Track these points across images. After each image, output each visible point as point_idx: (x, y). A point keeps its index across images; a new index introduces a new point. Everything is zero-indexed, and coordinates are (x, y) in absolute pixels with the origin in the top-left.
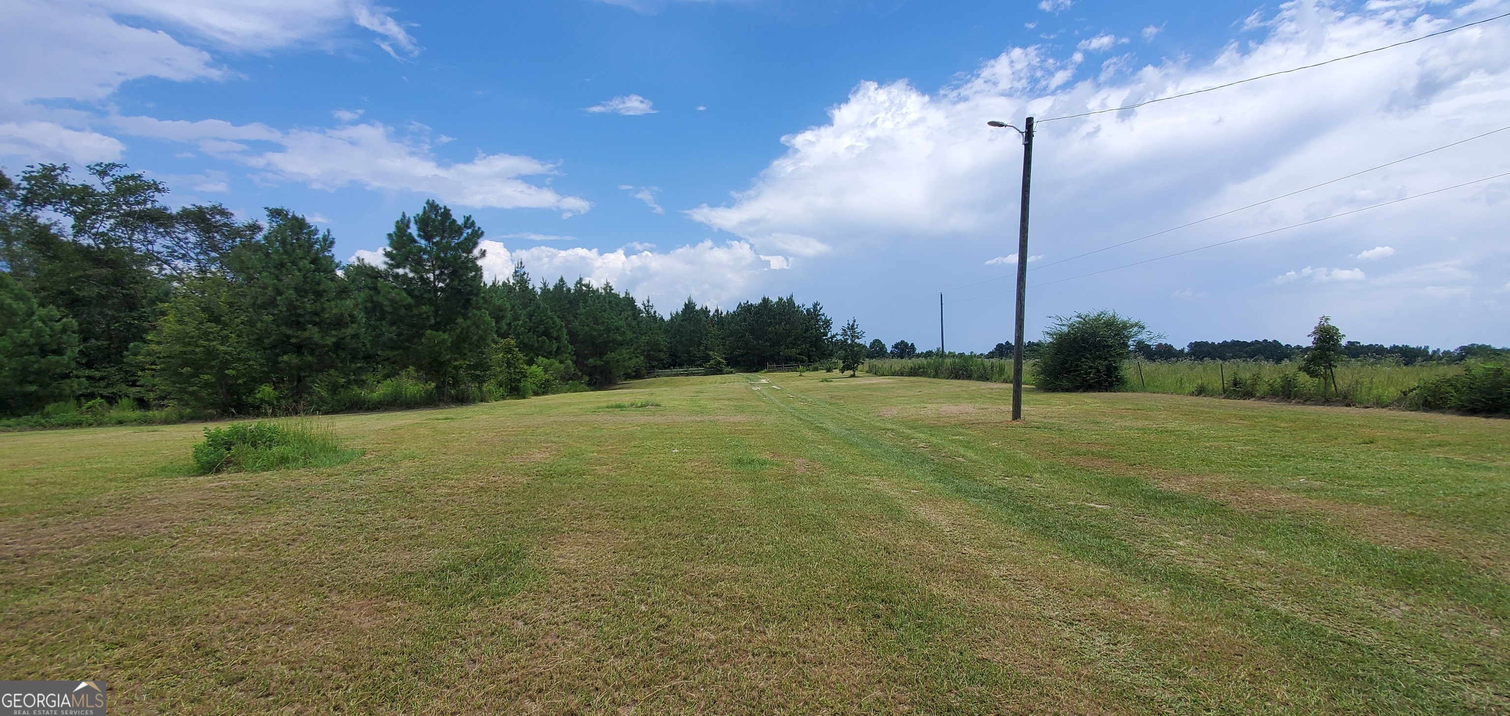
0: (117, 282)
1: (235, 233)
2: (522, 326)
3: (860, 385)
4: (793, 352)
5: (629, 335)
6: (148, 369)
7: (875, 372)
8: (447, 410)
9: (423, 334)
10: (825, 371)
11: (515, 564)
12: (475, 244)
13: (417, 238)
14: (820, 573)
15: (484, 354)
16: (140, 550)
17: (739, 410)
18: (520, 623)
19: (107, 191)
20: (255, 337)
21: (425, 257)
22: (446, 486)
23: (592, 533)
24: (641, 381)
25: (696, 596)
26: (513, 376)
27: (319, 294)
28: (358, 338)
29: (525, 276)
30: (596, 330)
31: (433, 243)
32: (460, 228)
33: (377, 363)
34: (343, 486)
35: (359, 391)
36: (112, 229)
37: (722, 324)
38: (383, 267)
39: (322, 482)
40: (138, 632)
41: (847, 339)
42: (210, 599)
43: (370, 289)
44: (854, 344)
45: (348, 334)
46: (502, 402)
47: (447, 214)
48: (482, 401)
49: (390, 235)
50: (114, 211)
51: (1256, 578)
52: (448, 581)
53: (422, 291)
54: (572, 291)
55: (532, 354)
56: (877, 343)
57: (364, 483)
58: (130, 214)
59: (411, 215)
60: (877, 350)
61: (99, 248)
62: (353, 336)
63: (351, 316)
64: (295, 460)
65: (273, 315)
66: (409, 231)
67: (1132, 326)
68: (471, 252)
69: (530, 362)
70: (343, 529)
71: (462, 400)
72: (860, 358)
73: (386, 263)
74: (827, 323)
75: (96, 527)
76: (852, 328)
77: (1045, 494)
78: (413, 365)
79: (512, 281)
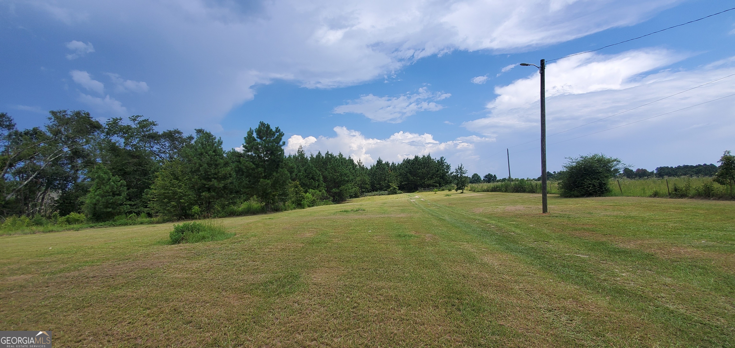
0: (140, 164)
1: (182, 141)
2: (302, 175)
3: (465, 197)
4: (431, 182)
5: (351, 177)
6: (152, 200)
7: (473, 190)
8: (270, 215)
9: (260, 181)
10: (448, 191)
11: (296, 280)
12: (281, 139)
13: (256, 139)
14: (429, 286)
15: (285, 189)
16: (153, 274)
17: (403, 211)
18: (296, 304)
19: (136, 127)
20: (192, 185)
21: (260, 146)
22: (268, 248)
23: (329, 268)
24: (357, 199)
25: (371, 295)
26: (299, 198)
27: (217, 165)
28: (233, 184)
29: (303, 152)
30: (335, 175)
31: (263, 140)
32: (274, 133)
33: (241, 194)
34: (227, 248)
35: (233, 207)
36: (138, 143)
37: (396, 170)
38: (242, 152)
39: (219, 247)
40: (154, 304)
41: (458, 174)
42: (178, 292)
43: (237, 162)
44: (461, 177)
45: (228, 182)
46: (294, 211)
47: (268, 127)
48: (285, 210)
49: (245, 138)
50: (138, 135)
51: (662, 292)
52: (268, 287)
53: (259, 162)
54: (324, 158)
55: (307, 188)
56: (475, 175)
57: (235, 247)
58: (144, 136)
59: (253, 129)
60: (476, 179)
61: (133, 151)
62: (230, 183)
63: (230, 174)
64: (208, 238)
65: (199, 175)
66: (253, 135)
67: (613, 161)
68: (279, 143)
69: (306, 192)
70: (227, 266)
71: (277, 210)
72: (465, 184)
73: (244, 150)
74: (448, 167)
75: (137, 265)
76: (461, 169)
77: (554, 250)
78: (256, 195)
79: (297, 155)
